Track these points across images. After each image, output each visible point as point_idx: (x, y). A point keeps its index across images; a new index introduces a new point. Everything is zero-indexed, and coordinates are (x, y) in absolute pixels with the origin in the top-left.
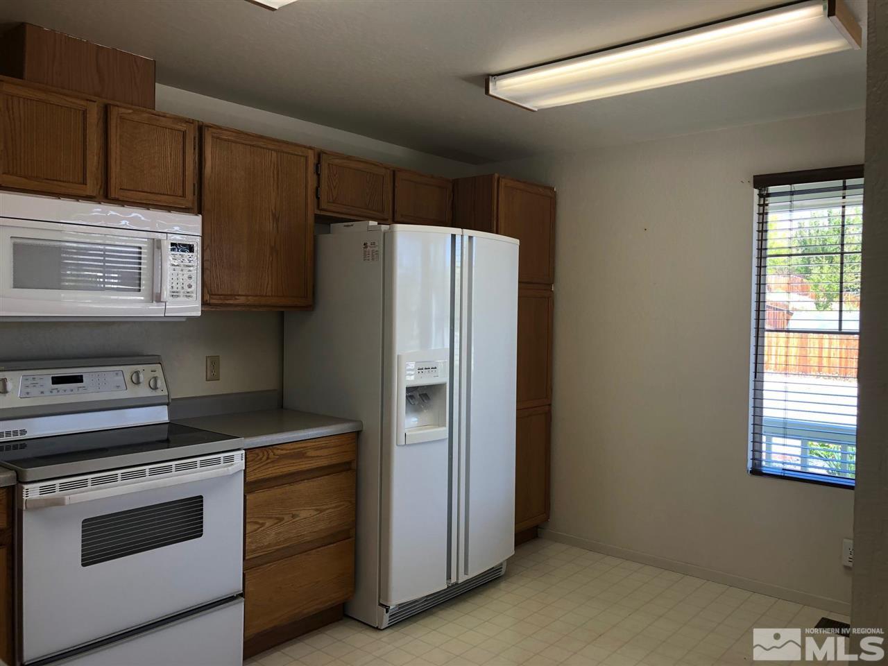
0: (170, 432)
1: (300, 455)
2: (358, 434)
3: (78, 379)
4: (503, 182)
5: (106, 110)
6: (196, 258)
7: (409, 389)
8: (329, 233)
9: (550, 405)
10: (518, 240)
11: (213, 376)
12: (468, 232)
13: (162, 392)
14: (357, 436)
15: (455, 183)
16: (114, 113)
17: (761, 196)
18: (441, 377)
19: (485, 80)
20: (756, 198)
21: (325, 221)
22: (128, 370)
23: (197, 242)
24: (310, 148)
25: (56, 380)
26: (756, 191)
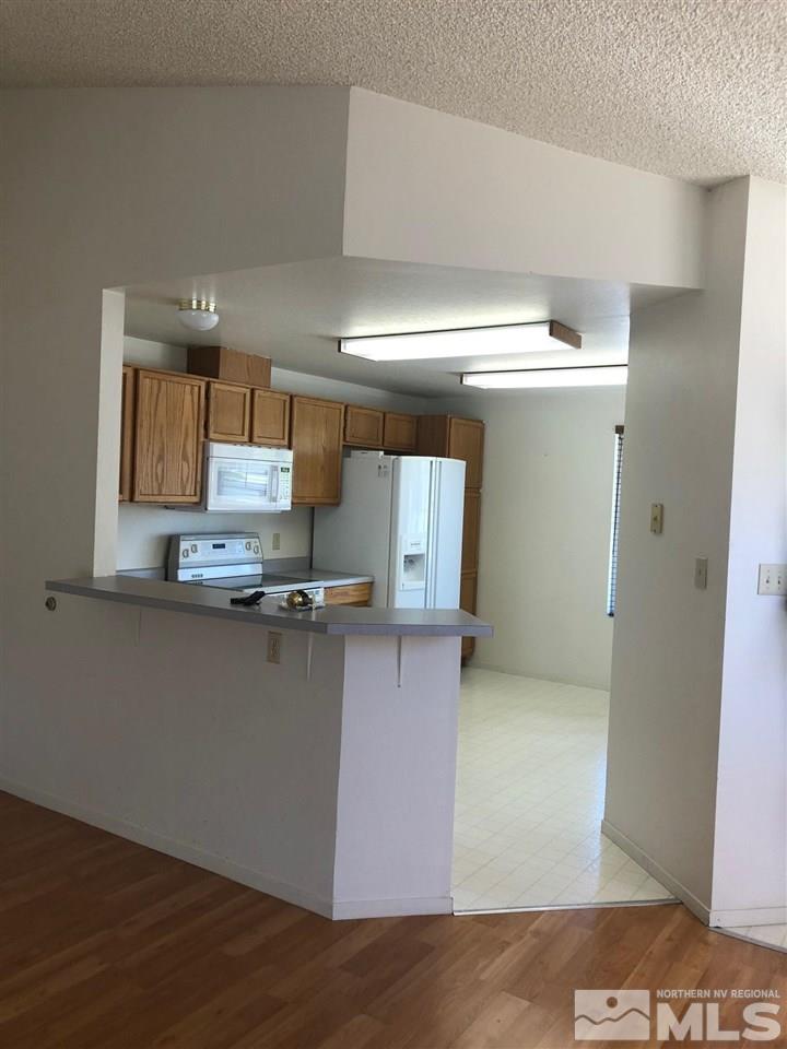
0: (263, 579)
1: (346, 594)
2: (372, 583)
3: (223, 546)
4: (453, 420)
5: (253, 391)
6: (290, 474)
7: (406, 556)
8: (349, 457)
9: (476, 573)
10: (464, 463)
11: (276, 547)
12: (439, 459)
13: (259, 555)
14: (370, 586)
15: (419, 418)
16: (257, 393)
17: (620, 438)
18: (422, 550)
19: (461, 376)
20: (617, 441)
21: (348, 449)
22: (245, 541)
23: (290, 466)
24: (342, 403)
25: (215, 546)
26: (617, 435)
